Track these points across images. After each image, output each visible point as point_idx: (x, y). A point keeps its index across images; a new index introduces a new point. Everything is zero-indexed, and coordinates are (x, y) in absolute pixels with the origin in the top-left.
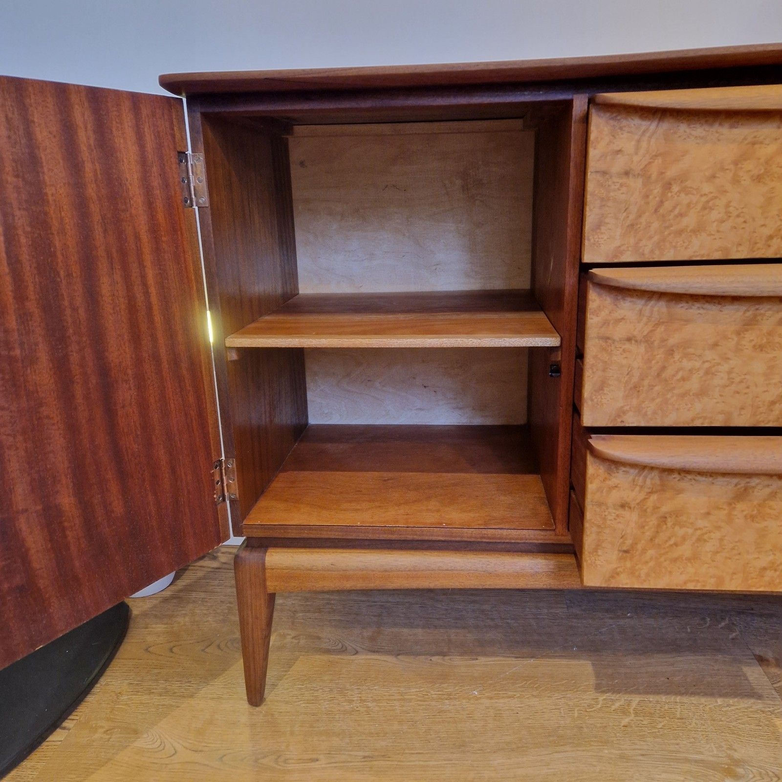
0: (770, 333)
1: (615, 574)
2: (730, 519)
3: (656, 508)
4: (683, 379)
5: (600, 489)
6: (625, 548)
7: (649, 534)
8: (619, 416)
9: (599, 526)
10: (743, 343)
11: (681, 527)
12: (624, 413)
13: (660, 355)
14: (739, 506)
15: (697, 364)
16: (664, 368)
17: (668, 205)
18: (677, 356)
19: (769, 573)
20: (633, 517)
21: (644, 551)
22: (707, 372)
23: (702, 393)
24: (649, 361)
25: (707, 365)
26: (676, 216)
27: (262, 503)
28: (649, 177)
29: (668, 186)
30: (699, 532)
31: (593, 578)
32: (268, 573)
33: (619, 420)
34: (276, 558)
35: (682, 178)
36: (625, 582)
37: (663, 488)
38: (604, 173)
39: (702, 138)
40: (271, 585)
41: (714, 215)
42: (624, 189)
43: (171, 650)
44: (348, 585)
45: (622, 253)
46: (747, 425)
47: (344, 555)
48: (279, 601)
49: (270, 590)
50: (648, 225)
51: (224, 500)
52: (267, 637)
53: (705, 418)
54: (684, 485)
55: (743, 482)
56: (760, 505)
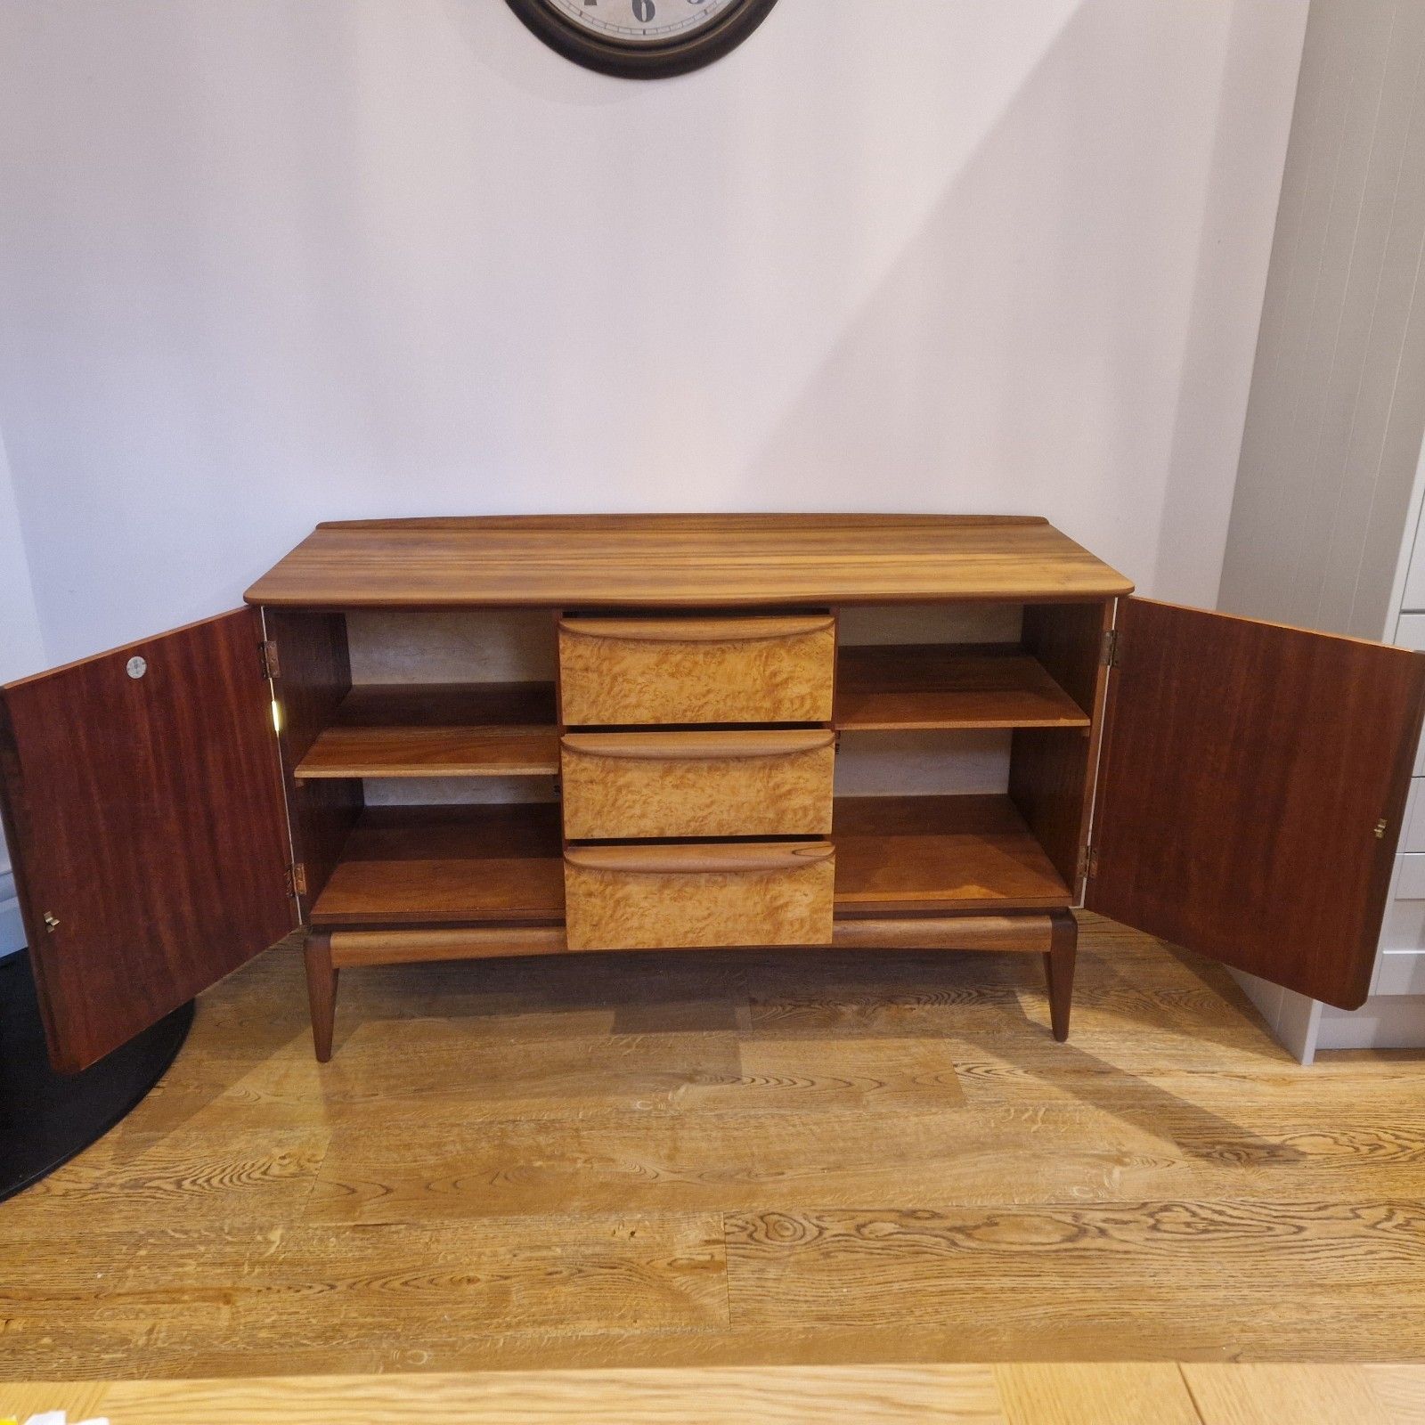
0: (682, 777)
1: (588, 941)
2: (661, 901)
3: (612, 895)
4: (629, 807)
5: (573, 885)
6: (594, 923)
7: (609, 913)
8: (589, 832)
9: (575, 909)
10: (665, 783)
11: (630, 907)
12: (593, 830)
13: (612, 792)
14: (667, 892)
15: (637, 797)
16: (616, 800)
17: (616, 689)
18: (624, 792)
19: (690, 935)
20: (596, 901)
21: (607, 924)
22: (644, 803)
23: (643, 816)
24: (606, 795)
25: (644, 798)
26: (622, 697)
27: (325, 895)
28: (602, 672)
29: (615, 678)
30: (641, 910)
31: (574, 945)
32: (333, 953)
33: (590, 835)
34: (340, 941)
35: (624, 673)
36: (596, 946)
37: (615, 882)
38: (571, 669)
39: (633, 649)
40: (336, 962)
41: (647, 697)
42: (586, 679)
43: (241, 1024)
44: (400, 959)
45: (589, 719)
46: (674, 836)
47: (396, 936)
48: (341, 977)
49: (335, 967)
50: (605, 702)
51: (294, 896)
52: (333, 1004)
53: (647, 832)
54: (630, 879)
55: (667, 876)
56: (679, 890)
